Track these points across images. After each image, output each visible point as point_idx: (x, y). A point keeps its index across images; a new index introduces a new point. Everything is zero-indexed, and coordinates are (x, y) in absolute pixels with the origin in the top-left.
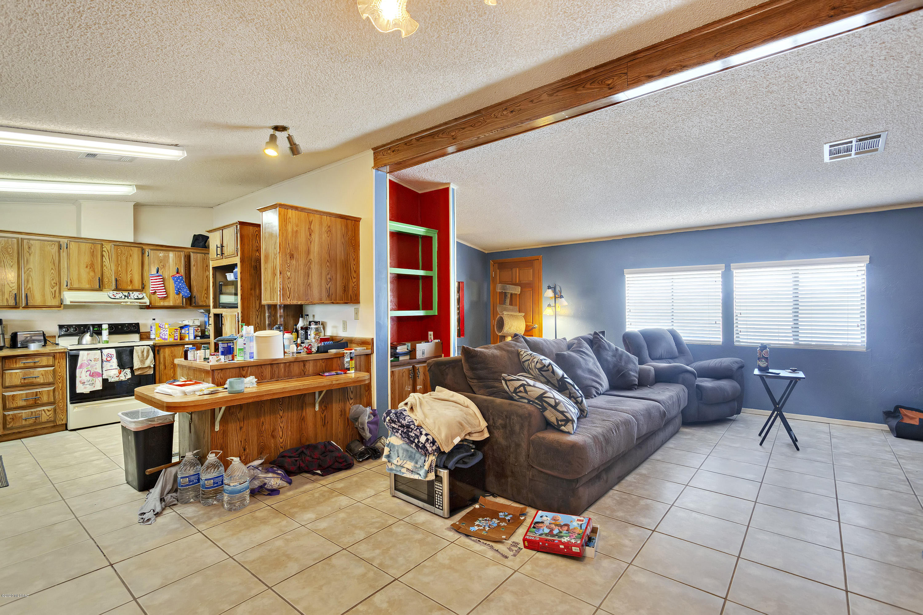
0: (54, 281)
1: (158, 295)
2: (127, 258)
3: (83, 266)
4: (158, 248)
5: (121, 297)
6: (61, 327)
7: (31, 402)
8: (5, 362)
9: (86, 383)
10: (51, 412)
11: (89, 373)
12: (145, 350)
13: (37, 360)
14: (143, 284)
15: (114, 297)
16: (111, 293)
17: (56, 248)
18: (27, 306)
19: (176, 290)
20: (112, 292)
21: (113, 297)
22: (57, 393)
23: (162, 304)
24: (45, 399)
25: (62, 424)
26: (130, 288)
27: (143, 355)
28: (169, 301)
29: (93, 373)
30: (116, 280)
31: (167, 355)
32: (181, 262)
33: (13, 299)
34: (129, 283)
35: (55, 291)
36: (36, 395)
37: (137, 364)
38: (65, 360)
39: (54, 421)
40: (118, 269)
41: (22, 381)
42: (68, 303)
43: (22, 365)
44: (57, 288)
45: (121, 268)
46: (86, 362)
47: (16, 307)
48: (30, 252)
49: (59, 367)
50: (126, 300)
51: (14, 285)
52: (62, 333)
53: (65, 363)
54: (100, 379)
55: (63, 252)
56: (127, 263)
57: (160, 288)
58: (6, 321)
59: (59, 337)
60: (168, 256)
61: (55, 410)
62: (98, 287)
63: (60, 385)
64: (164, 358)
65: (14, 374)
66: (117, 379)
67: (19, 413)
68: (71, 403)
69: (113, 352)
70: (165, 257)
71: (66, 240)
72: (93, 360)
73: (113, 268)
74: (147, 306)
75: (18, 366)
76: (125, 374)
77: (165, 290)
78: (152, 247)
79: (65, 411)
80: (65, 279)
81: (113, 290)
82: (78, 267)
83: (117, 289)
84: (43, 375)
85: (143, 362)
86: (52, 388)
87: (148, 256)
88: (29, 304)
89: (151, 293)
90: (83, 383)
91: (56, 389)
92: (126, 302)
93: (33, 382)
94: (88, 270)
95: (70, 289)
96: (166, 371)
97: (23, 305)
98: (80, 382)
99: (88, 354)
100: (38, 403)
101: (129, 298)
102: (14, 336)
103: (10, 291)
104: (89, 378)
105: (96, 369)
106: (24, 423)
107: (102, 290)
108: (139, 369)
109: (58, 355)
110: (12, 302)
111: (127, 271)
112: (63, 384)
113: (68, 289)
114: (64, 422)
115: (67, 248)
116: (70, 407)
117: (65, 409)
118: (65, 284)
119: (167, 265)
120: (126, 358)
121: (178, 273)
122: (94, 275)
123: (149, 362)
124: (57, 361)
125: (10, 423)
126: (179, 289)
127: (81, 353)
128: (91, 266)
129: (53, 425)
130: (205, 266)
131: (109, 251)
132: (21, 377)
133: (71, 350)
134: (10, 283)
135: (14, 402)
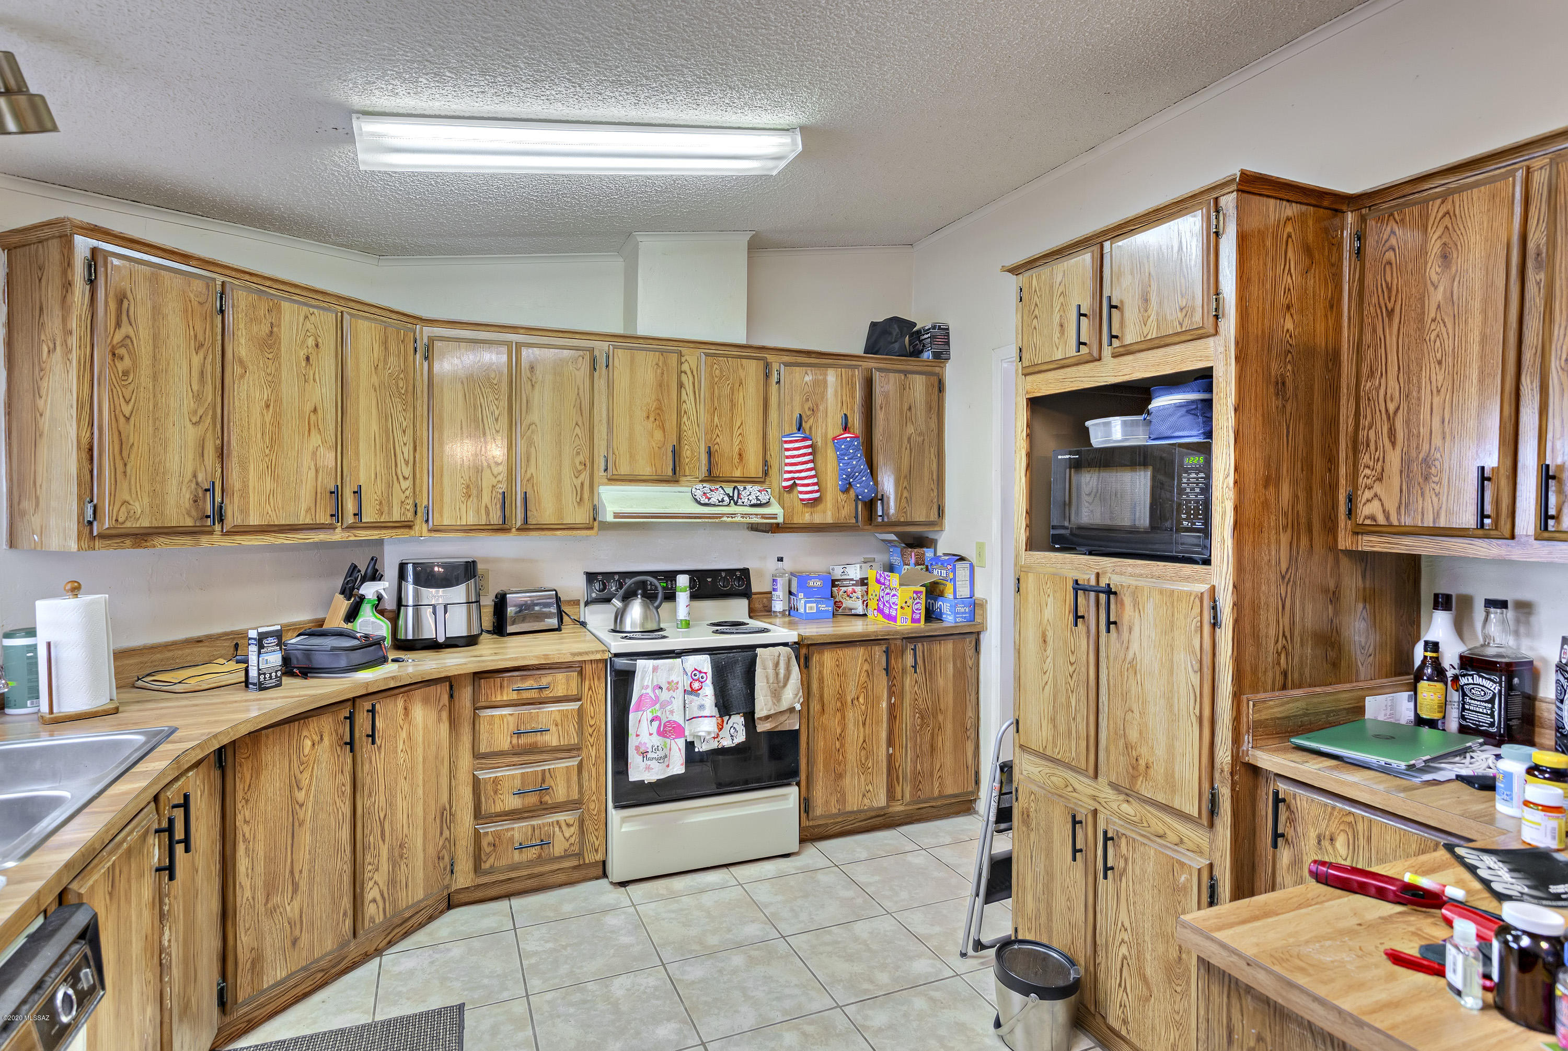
0: (581, 458)
1: (801, 493)
2: (732, 389)
3: (640, 414)
4: (800, 359)
5: (723, 501)
6: (591, 577)
7: (532, 800)
8: (480, 686)
9: (650, 755)
10: (572, 829)
11: (656, 724)
12: (782, 658)
13: (544, 681)
14: (765, 463)
15: (706, 501)
16: (699, 490)
17: (585, 366)
18: (526, 527)
19: (842, 480)
20: (700, 486)
21: (704, 500)
22: (585, 775)
23: (807, 517)
24: (560, 792)
25: (597, 862)
26: (737, 473)
27: (777, 674)
28: (824, 512)
29: (665, 726)
30: (710, 453)
31: (826, 672)
32: (853, 397)
33: (498, 506)
34: (736, 460)
35: (582, 484)
36: (543, 781)
37: (762, 706)
38: (604, 680)
39: (580, 855)
40: (712, 421)
41: (515, 741)
42: (610, 518)
43: (514, 696)
44: (585, 476)
45: (720, 417)
46: (649, 691)
47: (503, 528)
48: (534, 380)
49: (591, 702)
50: (733, 509)
51: (501, 468)
52: (594, 595)
53: (602, 691)
54: (681, 743)
55: (600, 377)
56: (733, 405)
57: (803, 470)
58: (486, 560)
59: (587, 604)
60: (825, 382)
61: (582, 822)
62: (670, 473)
63: (593, 753)
64: (821, 680)
65: (497, 721)
66: (714, 745)
67: (507, 830)
68: (616, 807)
69: (704, 663)
70: (816, 383)
71: (604, 346)
72: (665, 686)
73: (704, 417)
74: (778, 524)
75: (505, 698)
76: (732, 730)
77: (815, 480)
78: (787, 359)
79: (602, 827)
80: (603, 452)
81: (701, 481)
82: (631, 417)
83: (711, 477)
84: (557, 725)
85: (776, 695)
86: (574, 762)
87: (778, 382)
88: (530, 521)
89: (785, 487)
90: (644, 754)
91: (584, 762)
92: (733, 515)
93: (536, 743)
94: (650, 425)
95: (615, 480)
96: (824, 719)
97: (519, 524)
98: (637, 748)
99: (655, 669)
100: (546, 803)
101: (740, 502)
102: (500, 603)
103: (493, 486)
104: (656, 740)
105: (672, 712)
106: (517, 857)
107: (677, 481)
108: (767, 718)
109: (588, 669)
110: (496, 518)
111: (732, 428)
112: (598, 751)
113: (609, 480)
114: (599, 857)
115: (607, 366)
116: (615, 816)
117: (603, 820)
118: (602, 467)
119: (821, 408)
120: (736, 685)
121: (846, 429)
122: (662, 439)
123: (791, 695)
124: (587, 683)
125: (488, 855)
126: (848, 476)
127: (641, 663)
128: (657, 415)
129: (576, 863)
130: (906, 407)
131: (695, 373)
132: (512, 728)
133: (617, 655)
134: (493, 465)
135: (496, 799)
